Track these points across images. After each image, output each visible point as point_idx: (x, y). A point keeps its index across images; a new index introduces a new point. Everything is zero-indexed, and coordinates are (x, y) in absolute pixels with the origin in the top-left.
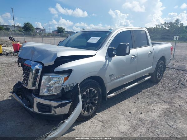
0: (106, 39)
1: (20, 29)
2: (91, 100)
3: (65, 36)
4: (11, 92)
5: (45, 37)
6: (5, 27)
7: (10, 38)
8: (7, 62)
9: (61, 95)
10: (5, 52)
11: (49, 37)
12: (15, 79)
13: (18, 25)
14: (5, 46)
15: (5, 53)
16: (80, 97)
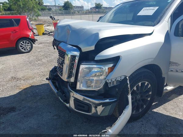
0: (167, 9)
1: (60, 9)
2: (141, 96)
3: (103, 13)
4: (47, 79)
5: (83, 15)
6: (48, 8)
7: (51, 17)
8: (48, 42)
9: (103, 90)
10: (47, 31)
11: (87, 15)
12: (54, 61)
13: (59, 5)
14: (48, 26)
15: (47, 33)
16: (130, 97)
